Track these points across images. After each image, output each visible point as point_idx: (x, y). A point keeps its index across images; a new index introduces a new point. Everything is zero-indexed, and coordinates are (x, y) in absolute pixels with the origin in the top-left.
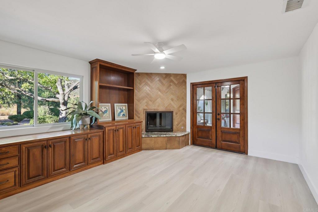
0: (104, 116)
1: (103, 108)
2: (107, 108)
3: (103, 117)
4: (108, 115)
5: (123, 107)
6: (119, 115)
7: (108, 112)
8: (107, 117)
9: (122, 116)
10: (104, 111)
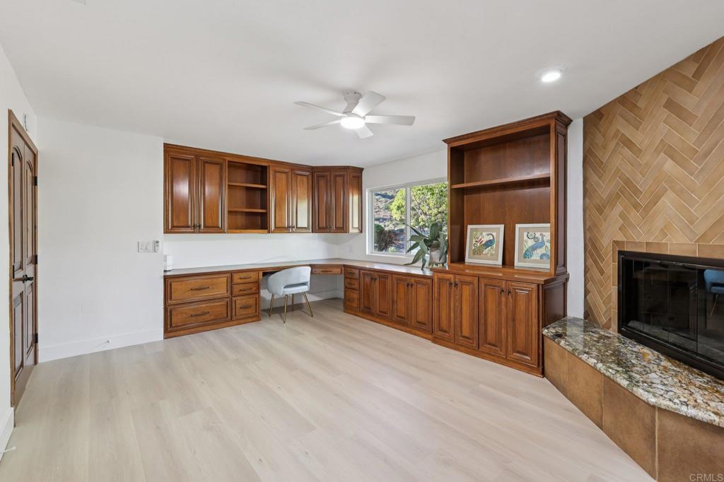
0: (484, 252)
1: (484, 234)
2: (494, 234)
3: (482, 255)
4: (494, 252)
5: (544, 234)
6: (527, 255)
7: (494, 246)
8: (492, 255)
9: (538, 258)
10: (487, 242)
